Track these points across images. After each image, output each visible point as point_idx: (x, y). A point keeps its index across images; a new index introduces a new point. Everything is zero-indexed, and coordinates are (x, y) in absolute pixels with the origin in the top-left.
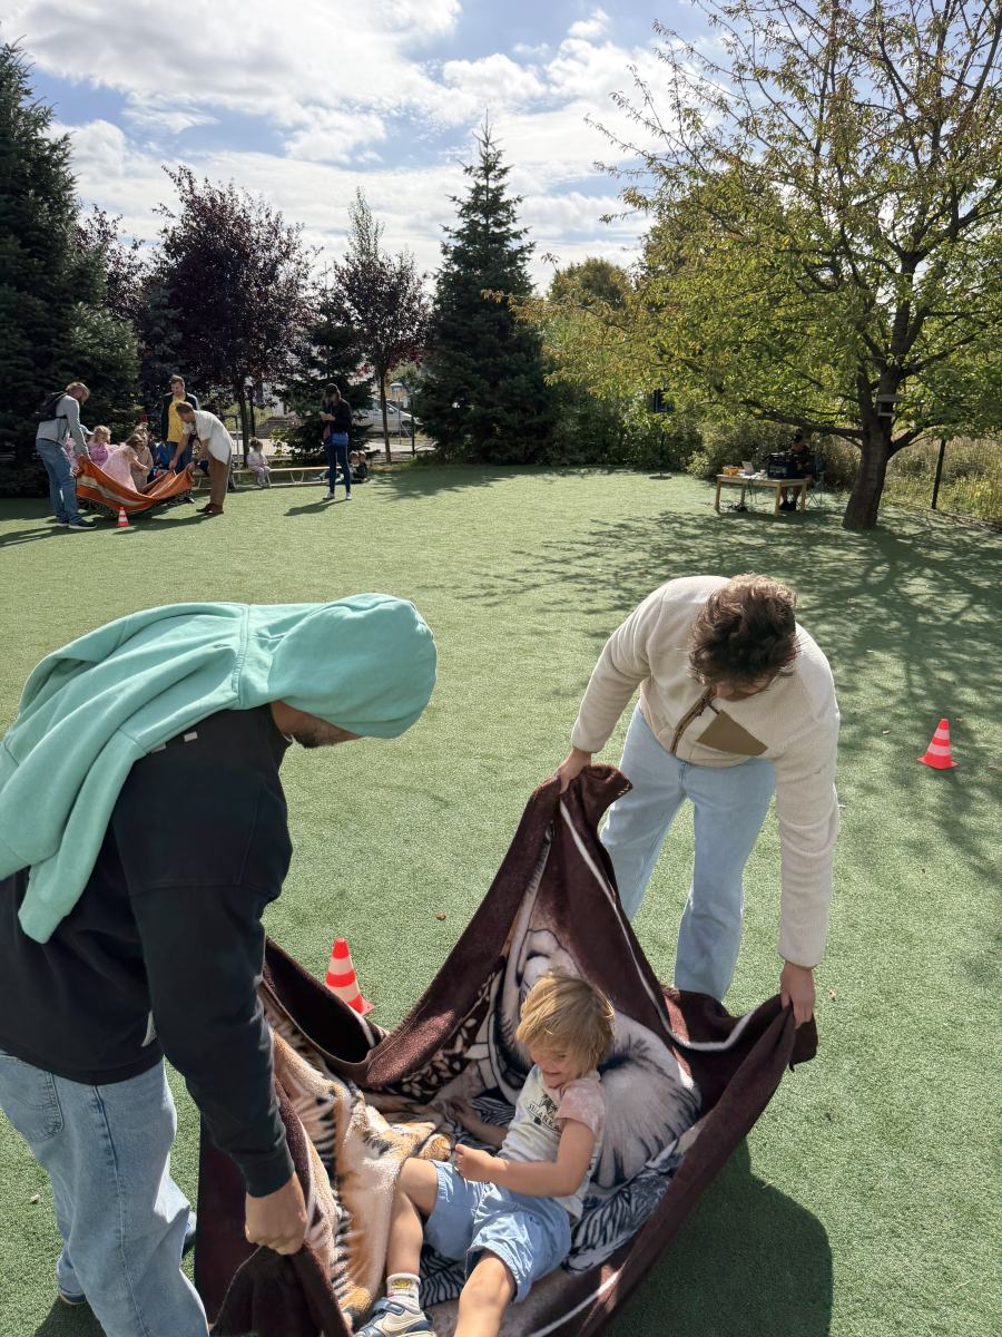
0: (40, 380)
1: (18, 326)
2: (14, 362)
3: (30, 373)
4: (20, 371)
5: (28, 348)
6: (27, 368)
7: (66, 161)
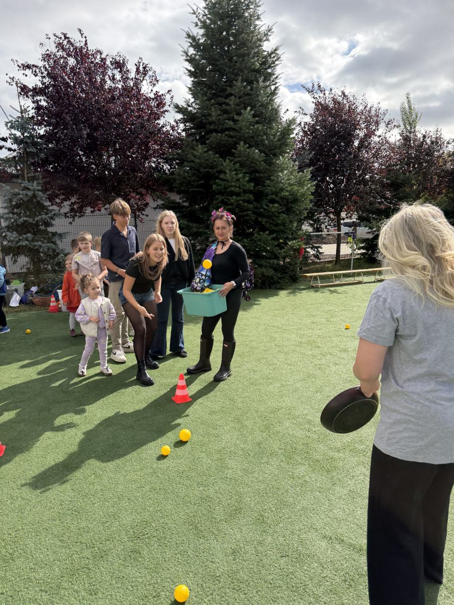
0: (256, 210)
1: (246, 173)
2: (242, 198)
3: (251, 206)
4: (246, 204)
5: (252, 188)
6: (249, 202)
7: (277, 63)
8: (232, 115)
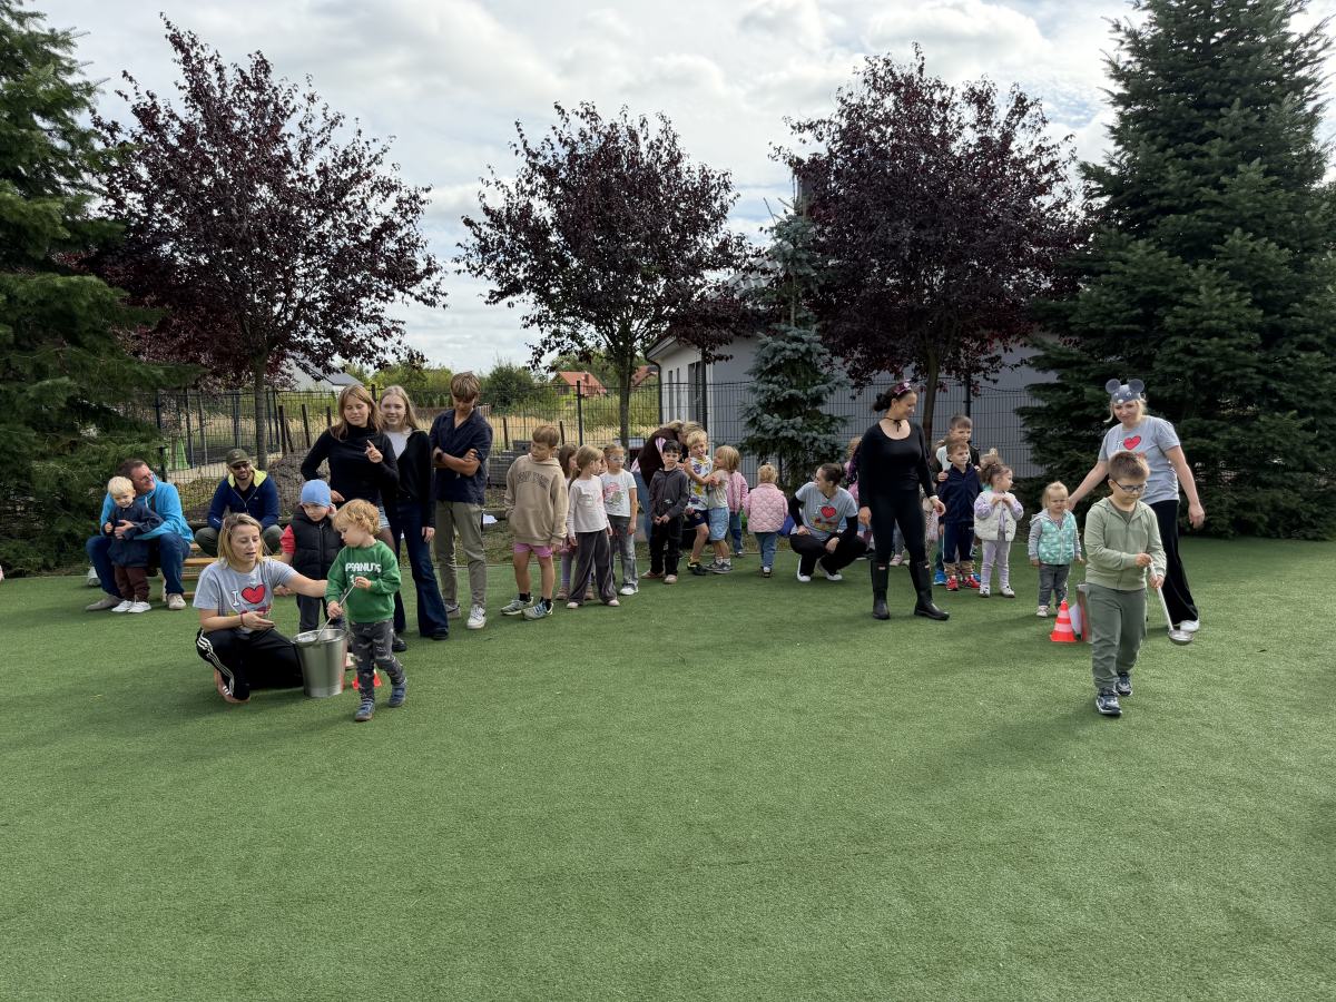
2: (1235, 342)
3: (1254, 357)
5: (1258, 321)
7: (1322, 54)
8: (1213, 176)
